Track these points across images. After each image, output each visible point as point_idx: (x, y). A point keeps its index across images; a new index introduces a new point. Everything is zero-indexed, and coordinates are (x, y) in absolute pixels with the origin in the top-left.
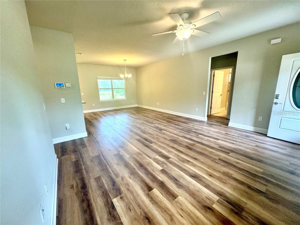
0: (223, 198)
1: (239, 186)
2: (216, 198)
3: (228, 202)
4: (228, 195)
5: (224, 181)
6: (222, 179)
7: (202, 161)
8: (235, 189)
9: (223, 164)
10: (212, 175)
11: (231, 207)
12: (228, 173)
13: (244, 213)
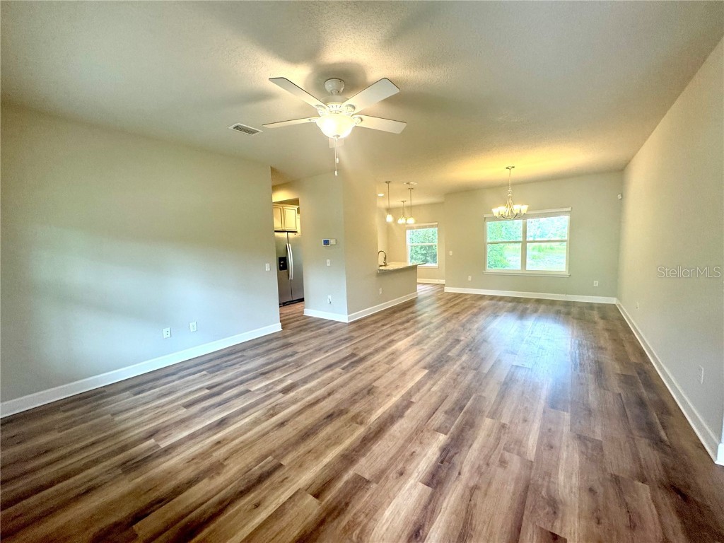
0: (159, 452)
1: (173, 483)
2: (164, 444)
3: (149, 456)
4: (161, 460)
5: (195, 461)
6: (204, 459)
7: (271, 434)
8: (171, 474)
9: (257, 471)
10: (219, 445)
11: (139, 458)
12: (219, 474)
13: (120, 471)
